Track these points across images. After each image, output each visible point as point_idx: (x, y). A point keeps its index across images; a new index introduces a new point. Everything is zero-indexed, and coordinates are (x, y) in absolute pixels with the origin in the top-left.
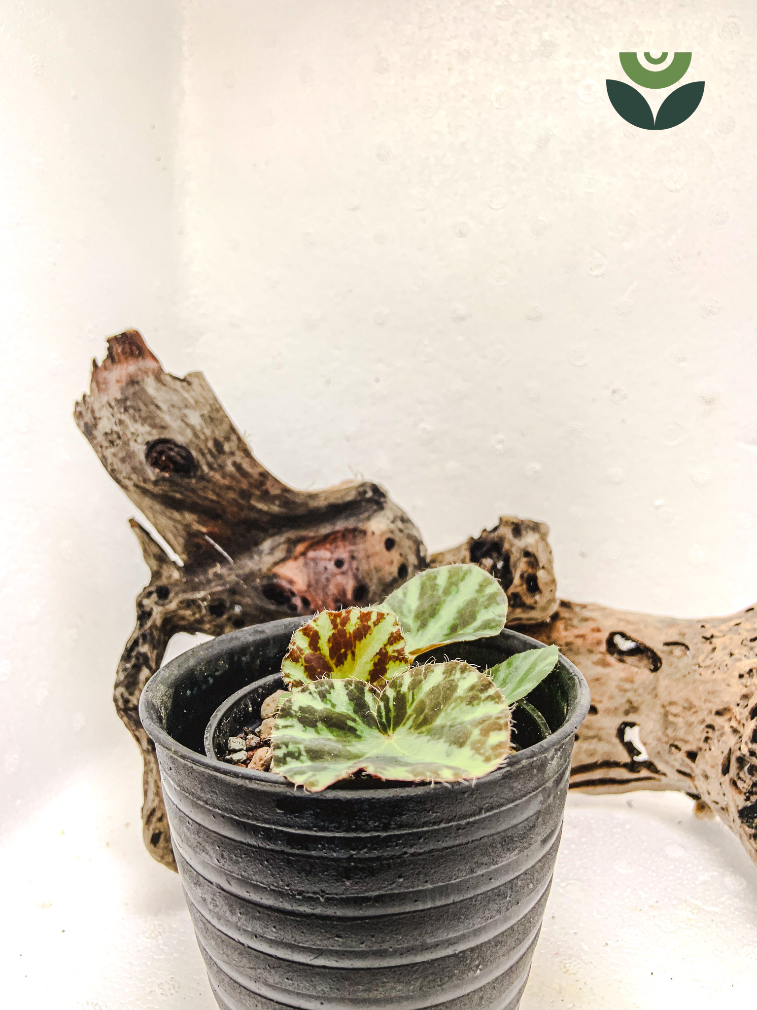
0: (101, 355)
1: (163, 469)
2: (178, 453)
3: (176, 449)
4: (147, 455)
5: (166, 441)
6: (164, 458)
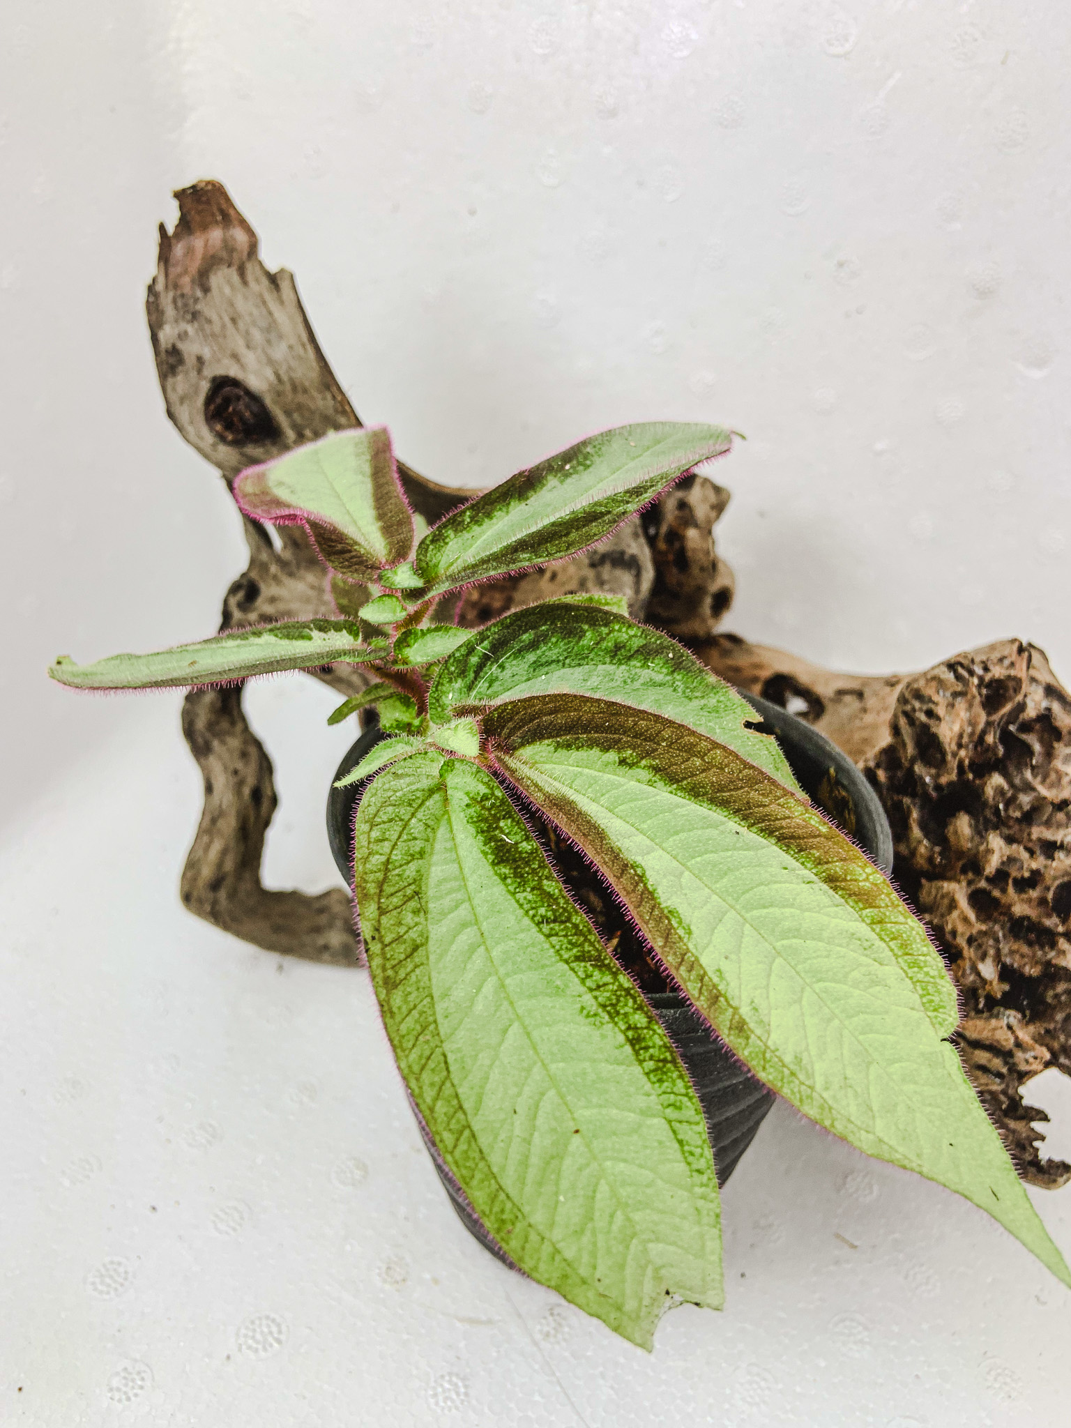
0: (171, 216)
1: (229, 426)
2: (247, 407)
3: (247, 399)
4: (209, 400)
5: (235, 383)
6: (231, 409)
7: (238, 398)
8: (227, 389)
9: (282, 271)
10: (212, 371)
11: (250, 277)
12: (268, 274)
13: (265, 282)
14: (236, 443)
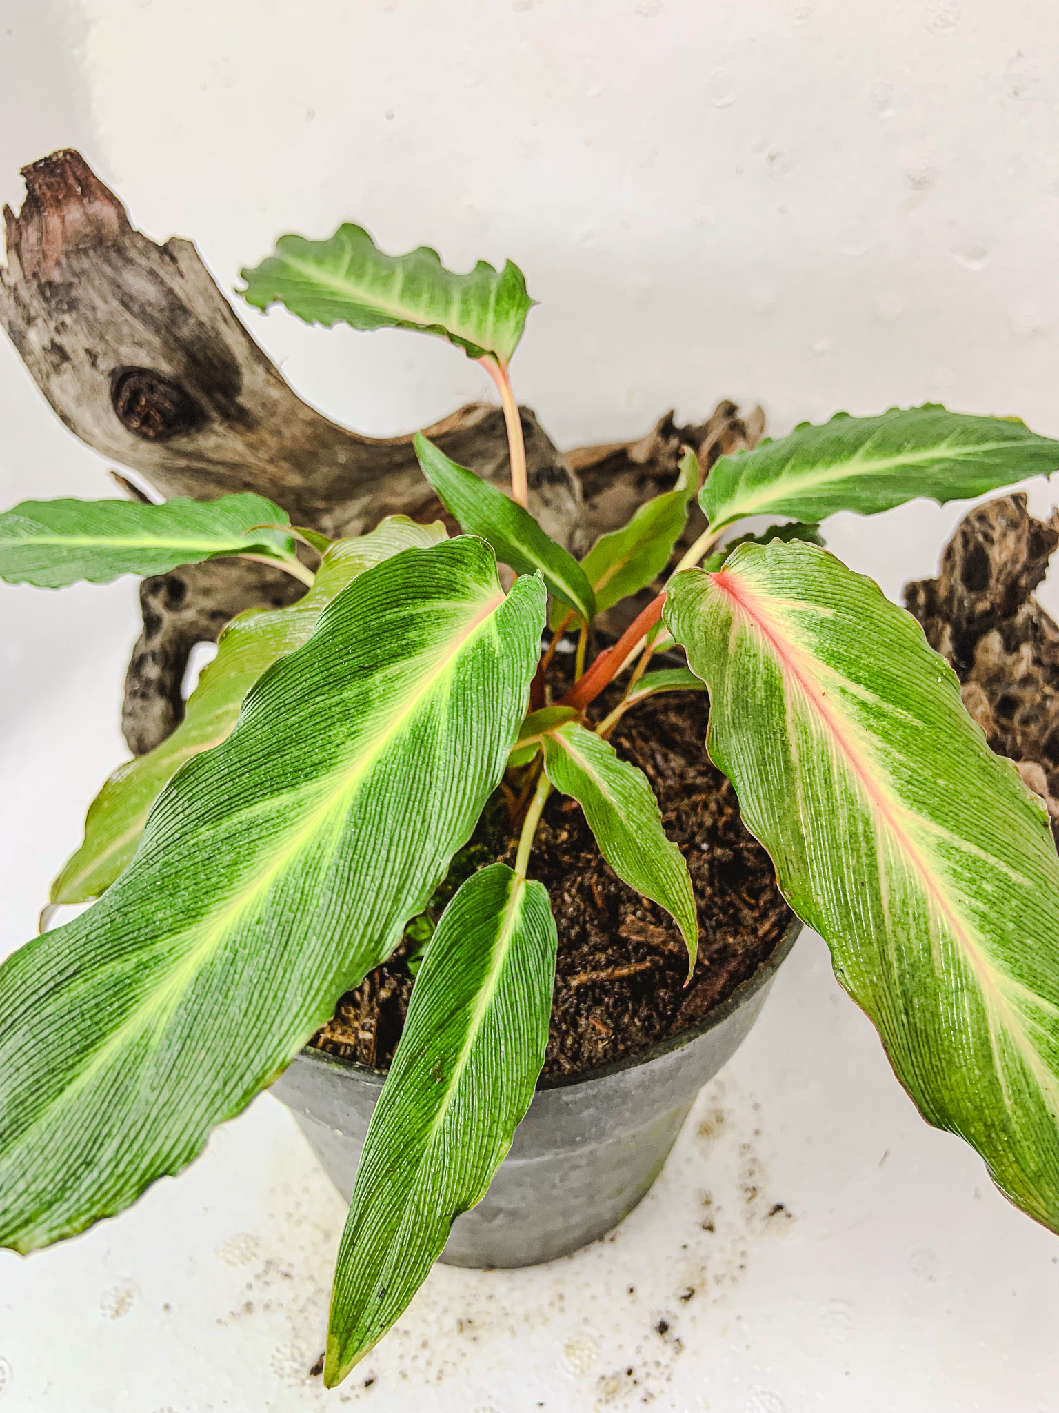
0: (17, 195)
1: (146, 420)
2: (165, 394)
4: (115, 396)
5: (141, 372)
6: (143, 402)
7: (152, 388)
8: (131, 381)
9: (173, 240)
10: (106, 364)
11: (133, 254)
12: (155, 245)
13: (155, 255)
14: (160, 438)
